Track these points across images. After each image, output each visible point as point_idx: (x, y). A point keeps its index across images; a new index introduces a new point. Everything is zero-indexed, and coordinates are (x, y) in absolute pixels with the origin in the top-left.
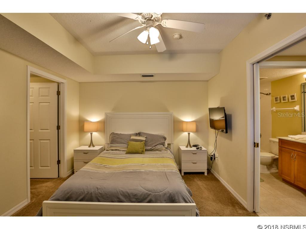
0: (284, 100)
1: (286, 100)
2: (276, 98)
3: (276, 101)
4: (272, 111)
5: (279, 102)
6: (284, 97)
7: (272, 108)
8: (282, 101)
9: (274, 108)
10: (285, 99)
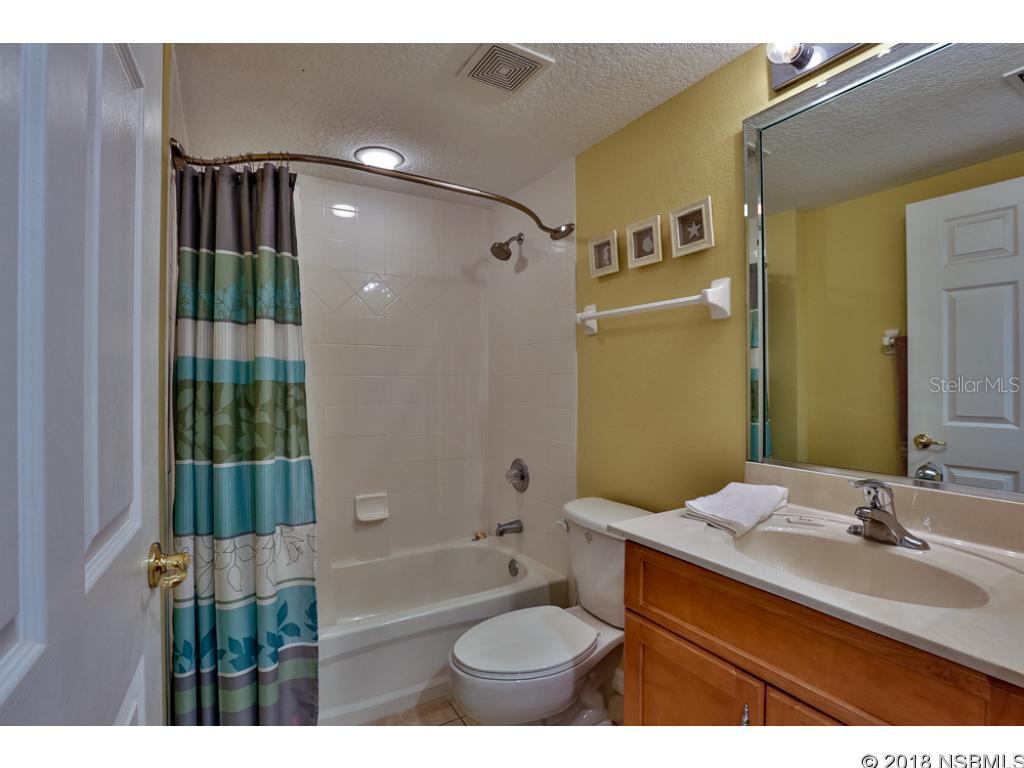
0: (640, 253)
1: (652, 252)
2: (599, 248)
3: (600, 265)
4: (581, 327)
5: (614, 268)
6: (643, 235)
7: (580, 310)
8: (633, 262)
9: (591, 311)
10: (646, 242)
